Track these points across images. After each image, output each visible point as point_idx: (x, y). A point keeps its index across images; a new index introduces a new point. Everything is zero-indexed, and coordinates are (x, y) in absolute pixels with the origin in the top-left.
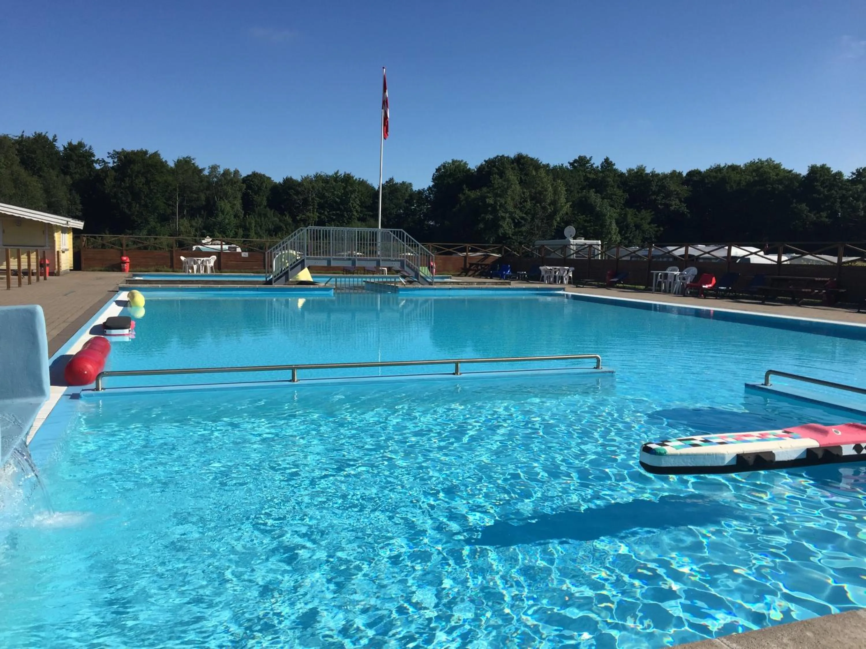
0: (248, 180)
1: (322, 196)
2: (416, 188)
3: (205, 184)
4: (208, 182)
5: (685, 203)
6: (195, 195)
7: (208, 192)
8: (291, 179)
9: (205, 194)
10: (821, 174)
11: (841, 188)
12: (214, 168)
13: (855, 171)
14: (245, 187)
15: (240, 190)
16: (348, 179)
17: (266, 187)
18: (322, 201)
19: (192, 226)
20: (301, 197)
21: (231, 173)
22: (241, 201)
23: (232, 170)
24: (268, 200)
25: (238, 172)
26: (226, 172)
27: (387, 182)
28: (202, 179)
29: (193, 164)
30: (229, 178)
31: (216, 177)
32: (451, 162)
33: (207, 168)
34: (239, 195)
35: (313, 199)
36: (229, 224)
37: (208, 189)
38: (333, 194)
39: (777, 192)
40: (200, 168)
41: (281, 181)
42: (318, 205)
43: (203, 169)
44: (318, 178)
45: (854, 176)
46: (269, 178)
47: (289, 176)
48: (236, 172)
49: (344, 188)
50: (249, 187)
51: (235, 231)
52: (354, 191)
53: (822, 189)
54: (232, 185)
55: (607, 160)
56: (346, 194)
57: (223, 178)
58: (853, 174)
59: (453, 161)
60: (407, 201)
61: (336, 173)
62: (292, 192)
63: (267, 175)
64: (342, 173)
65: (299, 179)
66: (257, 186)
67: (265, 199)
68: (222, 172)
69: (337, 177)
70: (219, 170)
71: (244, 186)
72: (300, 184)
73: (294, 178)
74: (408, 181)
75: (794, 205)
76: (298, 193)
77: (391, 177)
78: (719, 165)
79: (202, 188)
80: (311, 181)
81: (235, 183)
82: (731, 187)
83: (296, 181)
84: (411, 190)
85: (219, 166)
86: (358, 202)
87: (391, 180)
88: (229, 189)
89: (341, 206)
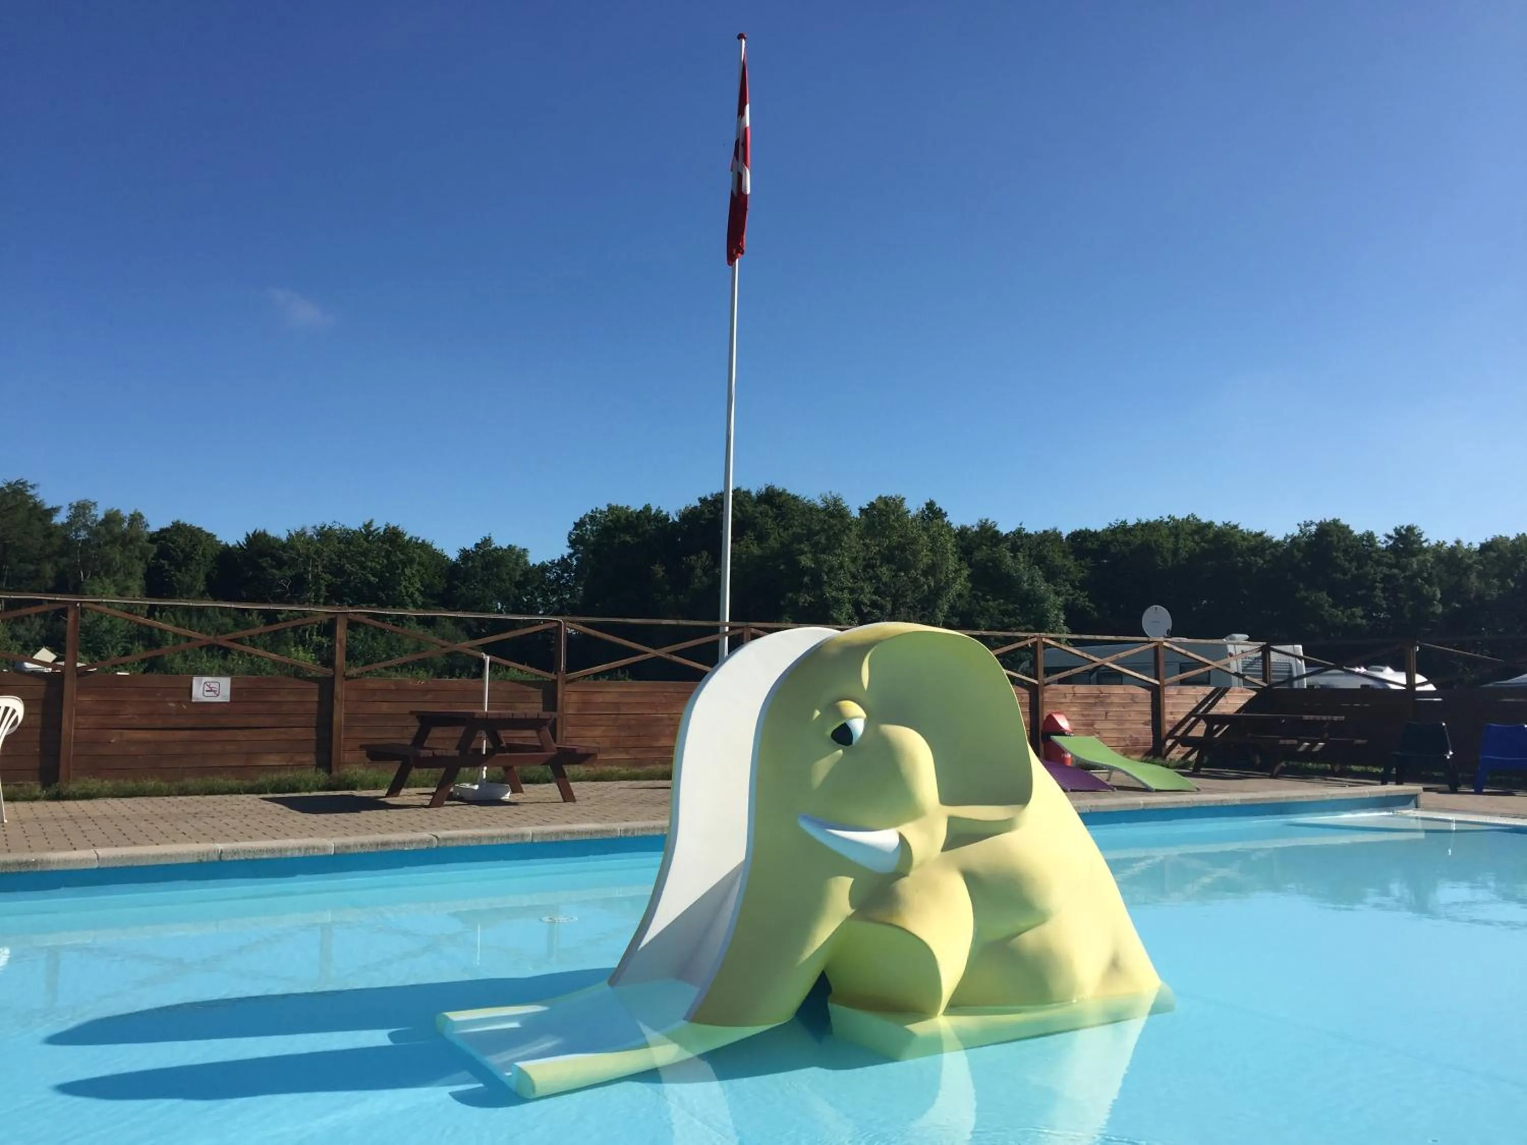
0: (164, 538)
1: (338, 571)
2: (534, 559)
3: (57, 542)
4: (66, 538)
5: (1082, 589)
6: (31, 568)
7: (64, 561)
8: (264, 535)
9: (56, 563)
10: (1339, 538)
11: (1378, 563)
12: (81, 509)
13: (1392, 533)
14: (155, 550)
15: (143, 557)
16: (393, 536)
17: (204, 555)
18: (339, 581)
19: (14, 637)
20: (289, 573)
21: (122, 520)
22: (143, 582)
23: (126, 512)
24: (208, 577)
25: (141, 517)
26: (112, 518)
27: (477, 545)
28: (50, 532)
29: (31, 497)
30: (117, 530)
31: (85, 526)
32: (605, 509)
33: (66, 507)
34: (139, 569)
35: (317, 577)
36: (110, 631)
37: (63, 553)
38: (363, 567)
39: (1254, 571)
40: (48, 506)
41: (242, 540)
42: (327, 591)
43: (55, 510)
44: (325, 534)
45: (1391, 542)
46: (210, 537)
47: (261, 529)
48: (136, 518)
49: (388, 555)
50: (163, 553)
51: (124, 648)
52: (411, 561)
53: (1347, 565)
54: (124, 545)
55: (930, 505)
56: (392, 567)
57: (103, 530)
58: (1390, 537)
59: (610, 508)
60: (519, 585)
61: (368, 526)
62: (266, 562)
63: (208, 529)
64: (379, 525)
65: (284, 537)
66: (183, 551)
67: (202, 577)
68: (101, 517)
69: (369, 533)
70: (93, 512)
71: (155, 548)
72: (284, 547)
73: (272, 533)
74: (520, 545)
75: (1304, 593)
76: (280, 564)
77: (487, 535)
78: (1125, 522)
79: (48, 550)
80: (310, 541)
81: (132, 541)
82: (1165, 561)
83: (276, 540)
84: (526, 563)
85: (95, 504)
86: (418, 585)
87: (487, 541)
88: (116, 555)
89: (381, 595)
